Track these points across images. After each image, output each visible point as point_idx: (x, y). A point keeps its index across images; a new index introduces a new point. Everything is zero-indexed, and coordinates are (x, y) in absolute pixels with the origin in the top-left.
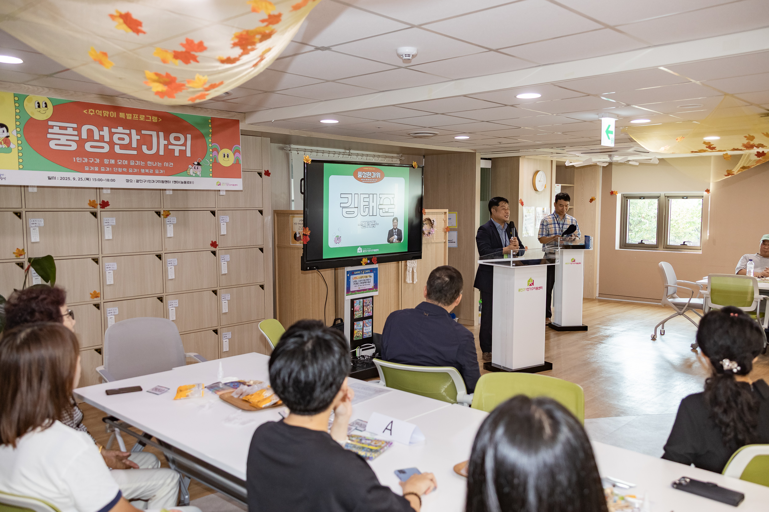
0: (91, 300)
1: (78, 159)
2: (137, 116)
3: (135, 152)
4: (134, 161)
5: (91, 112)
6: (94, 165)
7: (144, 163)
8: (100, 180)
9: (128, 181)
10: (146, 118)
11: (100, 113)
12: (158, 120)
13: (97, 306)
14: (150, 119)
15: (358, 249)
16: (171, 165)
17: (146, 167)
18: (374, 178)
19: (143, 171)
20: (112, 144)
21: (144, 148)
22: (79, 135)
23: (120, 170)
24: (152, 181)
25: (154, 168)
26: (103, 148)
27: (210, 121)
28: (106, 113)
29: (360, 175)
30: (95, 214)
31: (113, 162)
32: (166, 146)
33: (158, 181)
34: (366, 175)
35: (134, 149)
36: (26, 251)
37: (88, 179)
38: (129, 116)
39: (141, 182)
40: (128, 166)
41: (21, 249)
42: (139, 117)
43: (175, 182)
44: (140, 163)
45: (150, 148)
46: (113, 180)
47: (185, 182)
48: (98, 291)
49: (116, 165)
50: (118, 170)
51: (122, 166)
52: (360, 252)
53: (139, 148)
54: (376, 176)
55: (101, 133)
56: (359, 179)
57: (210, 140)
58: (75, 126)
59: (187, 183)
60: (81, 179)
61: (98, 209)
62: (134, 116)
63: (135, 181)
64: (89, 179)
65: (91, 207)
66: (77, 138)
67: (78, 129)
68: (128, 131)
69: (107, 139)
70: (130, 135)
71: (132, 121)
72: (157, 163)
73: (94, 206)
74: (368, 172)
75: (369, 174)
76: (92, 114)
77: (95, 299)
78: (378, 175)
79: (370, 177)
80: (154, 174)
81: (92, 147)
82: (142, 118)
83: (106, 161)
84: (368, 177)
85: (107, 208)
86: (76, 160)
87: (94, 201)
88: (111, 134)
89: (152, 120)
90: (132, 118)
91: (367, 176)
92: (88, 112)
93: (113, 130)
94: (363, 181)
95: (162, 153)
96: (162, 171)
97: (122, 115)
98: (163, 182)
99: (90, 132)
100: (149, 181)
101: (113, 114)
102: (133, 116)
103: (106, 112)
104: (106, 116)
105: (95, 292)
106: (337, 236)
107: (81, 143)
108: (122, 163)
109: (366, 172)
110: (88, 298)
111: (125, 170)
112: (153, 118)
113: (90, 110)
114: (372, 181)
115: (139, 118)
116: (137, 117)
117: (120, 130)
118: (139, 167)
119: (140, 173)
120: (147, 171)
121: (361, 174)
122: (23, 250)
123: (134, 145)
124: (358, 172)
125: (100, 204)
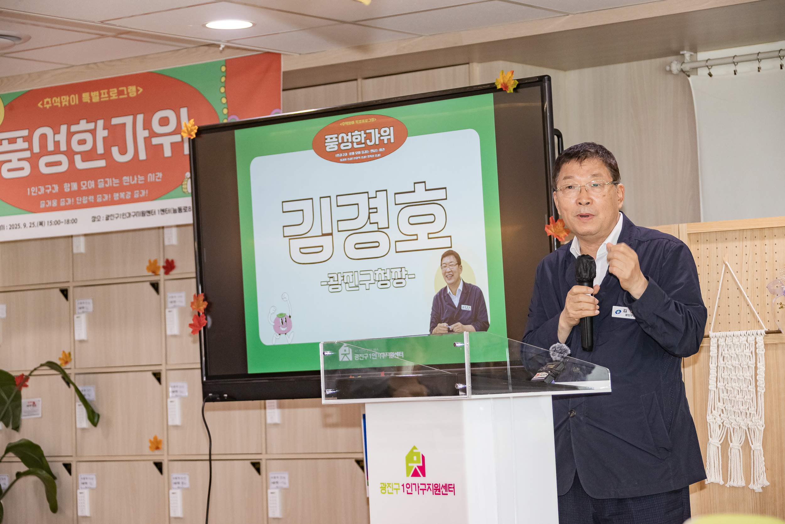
0: (151, 453)
1: (33, 189)
2: (106, 93)
3: (102, 163)
4: (102, 180)
5: (48, 103)
6: (51, 196)
7: (116, 181)
8: (58, 223)
9: (94, 219)
10: (120, 93)
11: (57, 101)
12: (137, 90)
13: (159, 466)
14: (126, 92)
15: (341, 351)
16: (159, 178)
17: (121, 188)
18: (375, 146)
19: (116, 196)
20: (70, 154)
21: (115, 150)
22: (30, 148)
23: (85, 200)
24: (128, 215)
25: (132, 188)
26: (59, 163)
27: (224, 69)
28: (65, 100)
29: (332, 145)
30: (155, 286)
31: (75, 186)
32: (147, 140)
33: (136, 214)
34: (350, 140)
35: (101, 157)
36: (72, 357)
37: (41, 224)
38: (95, 97)
39: (112, 218)
40: (95, 191)
41: (67, 352)
42: (108, 93)
43: (163, 210)
44: (112, 181)
45: (123, 152)
46: (75, 221)
47: (180, 210)
48: (159, 438)
49: (80, 193)
50: (82, 201)
51: (88, 192)
52: (346, 359)
53: (107, 155)
54: (382, 138)
55: (57, 138)
56: (331, 157)
57: (225, 111)
58: (25, 133)
59: (183, 211)
60: (32, 225)
61: (161, 277)
62: (102, 94)
63: (105, 218)
64: (43, 223)
65: (151, 274)
66: (27, 154)
67: (28, 139)
68: (91, 126)
69: (63, 147)
70: (93, 132)
71: (101, 103)
72: (137, 177)
73: (155, 273)
74: (356, 133)
75: (359, 136)
76: (48, 106)
77: (157, 452)
78: (388, 134)
79: (363, 146)
80: (133, 200)
81: (48, 165)
82: (114, 95)
83: (67, 187)
84: (356, 146)
85: (174, 273)
86: (31, 192)
87: (156, 261)
88: (70, 135)
89: (128, 93)
90: (100, 98)
91: (352, 142)
92: (43, 104)
93: (74, 128)
94: (342, 157)
95: (142, 156)
96: (144, 193)
97: (86, 97)
98: (143, 214)
99: (44, 137)
100: (123, 215)
101: (74, 99)
102: (100, 94)
103: (65, 97)
104: (65, 105)
105: (155, 438)
106: (281, 314)
107: (33, 160)
108: (87, 187)
109: (350, 134)
110: (146, 449)
111: (91, 198)
112: (129, 91)
113: (46, 100)
114: (370, 154)
115: (109, 96)
116: (106, 95)
117: (83, 125)
118: (111, 190)
119: (112, 202)
120: (122, 195)
121: (335, 139)
122: (70, 354)
123: (100, 150)
124: (326, 137)
125: (164, 267)
